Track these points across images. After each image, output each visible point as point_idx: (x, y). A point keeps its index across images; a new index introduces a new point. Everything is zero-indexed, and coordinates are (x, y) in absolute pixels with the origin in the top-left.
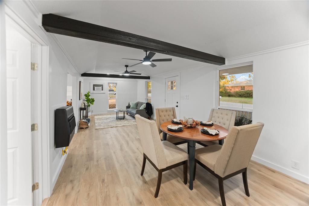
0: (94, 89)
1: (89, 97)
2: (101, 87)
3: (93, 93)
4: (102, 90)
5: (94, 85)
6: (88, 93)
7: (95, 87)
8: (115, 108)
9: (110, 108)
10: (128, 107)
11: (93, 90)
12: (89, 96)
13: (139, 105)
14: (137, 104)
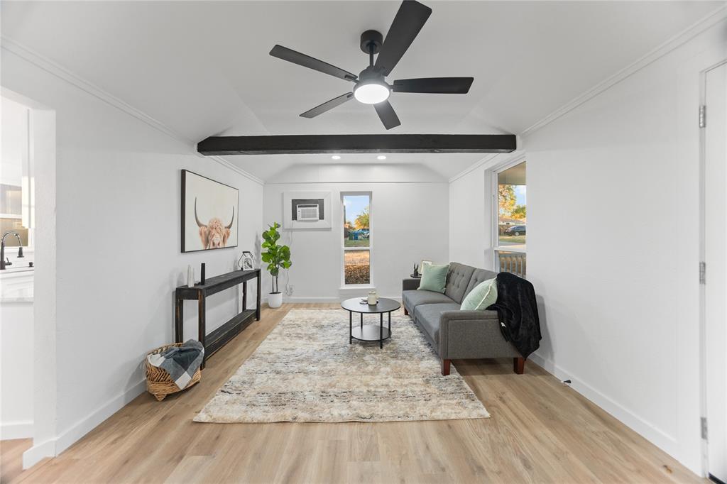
0: (294, 217)
1: (277, 243)
2: (317, 209)
3: (291, 230)
4: (322, 217)
5: (296, 203)
6: (271, 229)
7: (298, 209)
8: (367, 281)
9: (347, 282)
10: (411, 284)
11: (293, 219)
12: (277, 236)
13: (456, 279)
14: (448, 272)
